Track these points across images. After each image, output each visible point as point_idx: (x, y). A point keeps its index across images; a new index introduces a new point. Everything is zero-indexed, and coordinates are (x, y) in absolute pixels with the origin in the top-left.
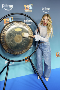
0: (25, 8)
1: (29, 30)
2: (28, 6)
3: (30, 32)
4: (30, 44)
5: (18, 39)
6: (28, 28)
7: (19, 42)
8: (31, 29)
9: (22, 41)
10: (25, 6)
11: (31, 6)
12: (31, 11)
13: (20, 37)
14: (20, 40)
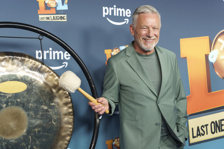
0: (41, 5)
2: (51, 1)
4: (61, 142)
5: (12, 124)
7: (13, 139)
9: (29, 132)
12: (62, 18)
13: (17, 117)
14: (20, 127)
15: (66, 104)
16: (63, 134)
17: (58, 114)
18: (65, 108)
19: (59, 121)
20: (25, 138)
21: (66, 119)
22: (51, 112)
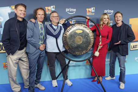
0: (88, 11)
1: (89, 32)
2: (90, 10)
3: (91, 34)
4: (90, 45)
5: (79, 40)
6: (89, 30)
7: (79, 43)
8: (91, 31)
9: (83, 42)
10: (87, 9)
11: (93, 9)
12: (93, 14)
13: (80, 39)
14: (81, 41)
15: (92, 36)
16: (91, 43)
17: (90, 38)
18: (92, 37)
19: (90, 40)
20: (82, 44)
21: (92, 40)
22: (88, 38)
